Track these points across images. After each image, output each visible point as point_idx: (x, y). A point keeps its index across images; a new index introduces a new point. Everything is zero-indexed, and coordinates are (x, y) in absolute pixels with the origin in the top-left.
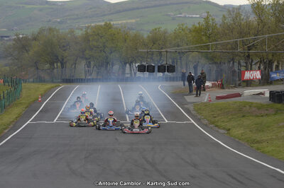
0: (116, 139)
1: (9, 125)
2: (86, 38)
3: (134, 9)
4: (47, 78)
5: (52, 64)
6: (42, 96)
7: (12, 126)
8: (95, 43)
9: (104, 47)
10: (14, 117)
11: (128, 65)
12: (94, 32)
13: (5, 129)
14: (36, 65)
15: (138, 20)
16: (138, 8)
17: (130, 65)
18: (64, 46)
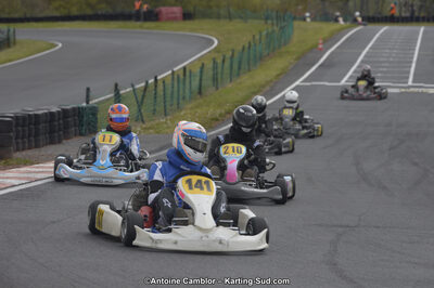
1: (263, 86)
6: (325, 41)
7: (268, 88)
10: (274, 74)
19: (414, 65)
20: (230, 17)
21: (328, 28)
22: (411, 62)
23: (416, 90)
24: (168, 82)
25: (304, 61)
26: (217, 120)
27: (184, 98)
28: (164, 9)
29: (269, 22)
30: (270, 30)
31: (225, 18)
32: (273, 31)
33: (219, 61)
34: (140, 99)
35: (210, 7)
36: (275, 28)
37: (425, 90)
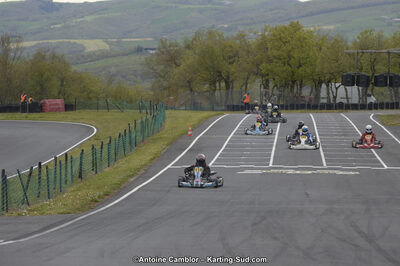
0: (307, 194)
1: (139, 170)
2: (263, 45)
3: (332, 10)
4: (205, 104)
5: (213, 83)
6: (194, 128)
7: (142, 171)
8: (276, 53)
9: (290, 57)
10: (148, 158)
11: (324, 86)
12: (274, 35)
13: (131, 176)
14: (189, 85)
15: (339, 25)
16: (338, 9)
17: (328, 86)
18: (230, 58)
19: (274, 148)
20: (108, 108)
21: (196, 116)
22: (272, 146)
23: (276, 171)
24: (51, 167)
25: (175, 146)
26: (96, 201)
27: (66, 181)
28: (47, 101)
29: (144, 111)
30: (144, 118)
31: (104, 108)
32: (147, 119)
33: (98, 148)
34: (25, 183)
35: (90, 98)
36: (149, 116)
37: (284, 171)
